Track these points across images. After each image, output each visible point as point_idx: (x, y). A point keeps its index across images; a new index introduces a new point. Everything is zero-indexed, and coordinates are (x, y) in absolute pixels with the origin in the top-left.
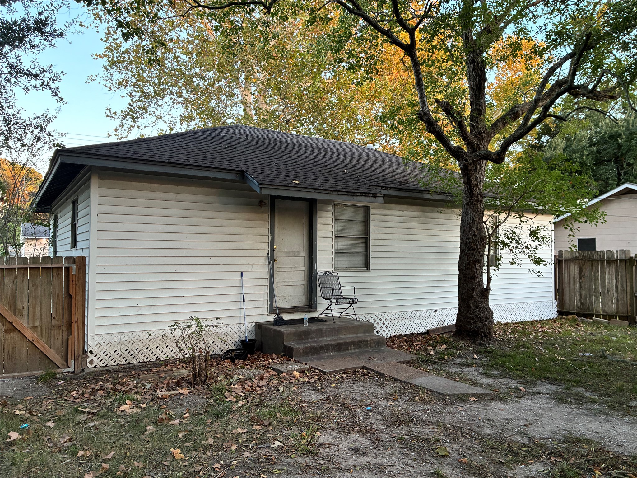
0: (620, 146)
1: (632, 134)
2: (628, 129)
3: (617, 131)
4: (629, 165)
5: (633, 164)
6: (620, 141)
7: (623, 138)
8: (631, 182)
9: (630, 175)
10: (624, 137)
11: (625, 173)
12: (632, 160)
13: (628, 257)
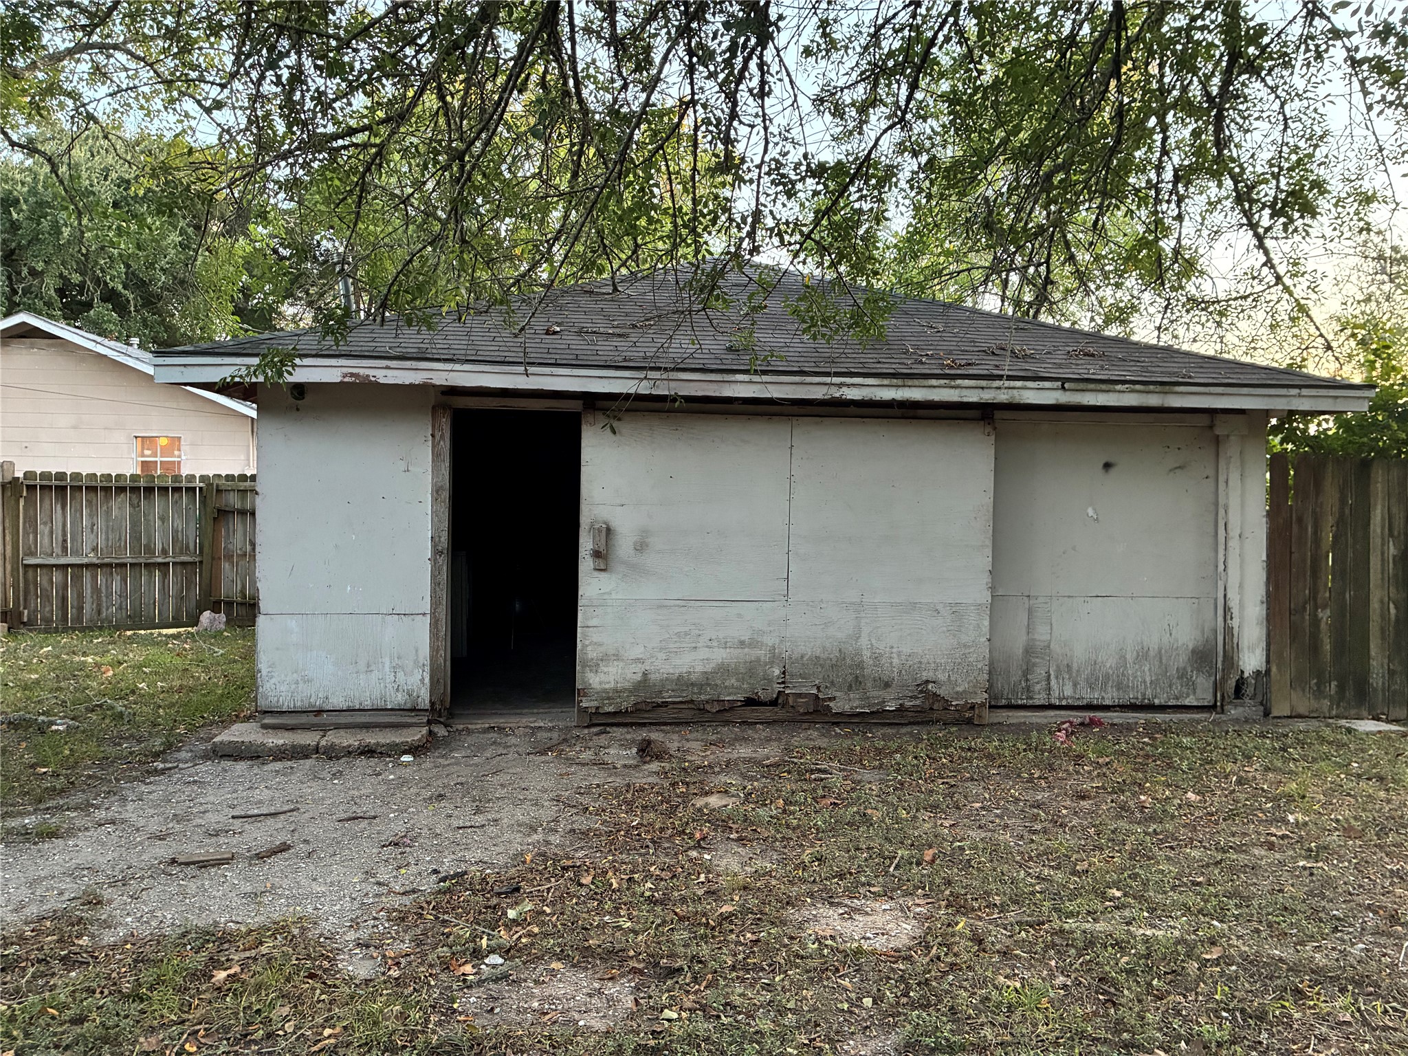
0: (14, 226)
1: (41, 204)
2: (33, 191)
3: (11, 192)
4: (33, 273)
5: (42, 272)
6: (15, 216)
7: (22, 210)
8: (38, 313)
9: (36, 296)
10: (25, 207)
11: (26, 291)
12: (41, 264)
13: (9, 478)
